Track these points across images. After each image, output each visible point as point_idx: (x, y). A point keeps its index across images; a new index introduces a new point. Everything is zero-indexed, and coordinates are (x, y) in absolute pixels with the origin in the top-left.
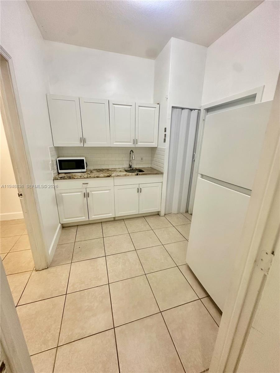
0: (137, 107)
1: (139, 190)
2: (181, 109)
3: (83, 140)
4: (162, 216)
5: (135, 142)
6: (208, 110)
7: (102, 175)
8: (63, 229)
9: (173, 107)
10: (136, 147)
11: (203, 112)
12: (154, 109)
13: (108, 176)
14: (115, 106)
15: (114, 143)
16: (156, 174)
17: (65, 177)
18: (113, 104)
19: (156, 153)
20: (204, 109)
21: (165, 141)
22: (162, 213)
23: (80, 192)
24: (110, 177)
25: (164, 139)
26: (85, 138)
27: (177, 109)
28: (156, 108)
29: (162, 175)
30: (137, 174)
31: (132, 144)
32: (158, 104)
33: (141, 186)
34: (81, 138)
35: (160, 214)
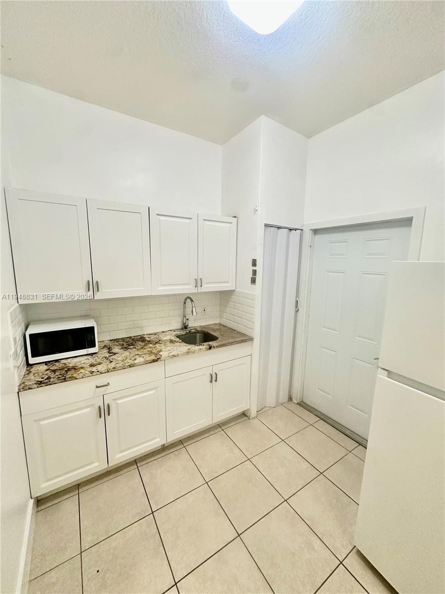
0: (201, 221)
1: (213, 378)
2: (277, 229)
3: (93, 286)
4: (252, 419)
5: (198, 283)
6: (316, 232)
7: (140, 360)
8: (40, 508)
9: (266, 225)
10: (198, 293)
11: (308, 234)
12: (228, 225)
13: (154, 361)
14: (161, 218)
15: (159, 288)
16: (243, 341)
17: (52, 380)
18: (157, 215)
19: (231, 300)
20: (310, 230)
21: (253, 281)
22: (253, 413)
23: (88, 407)
24: (157, 361)
25: (252, 278)
26: (97, 282)
27: (272, 228)
28: (231, 223)
29: (250, 342)
30: (210, 348)
31: (191, 287)
32: (235, 217)
33: (216, 369)
34: (88, 281)
35: (248, 415)
